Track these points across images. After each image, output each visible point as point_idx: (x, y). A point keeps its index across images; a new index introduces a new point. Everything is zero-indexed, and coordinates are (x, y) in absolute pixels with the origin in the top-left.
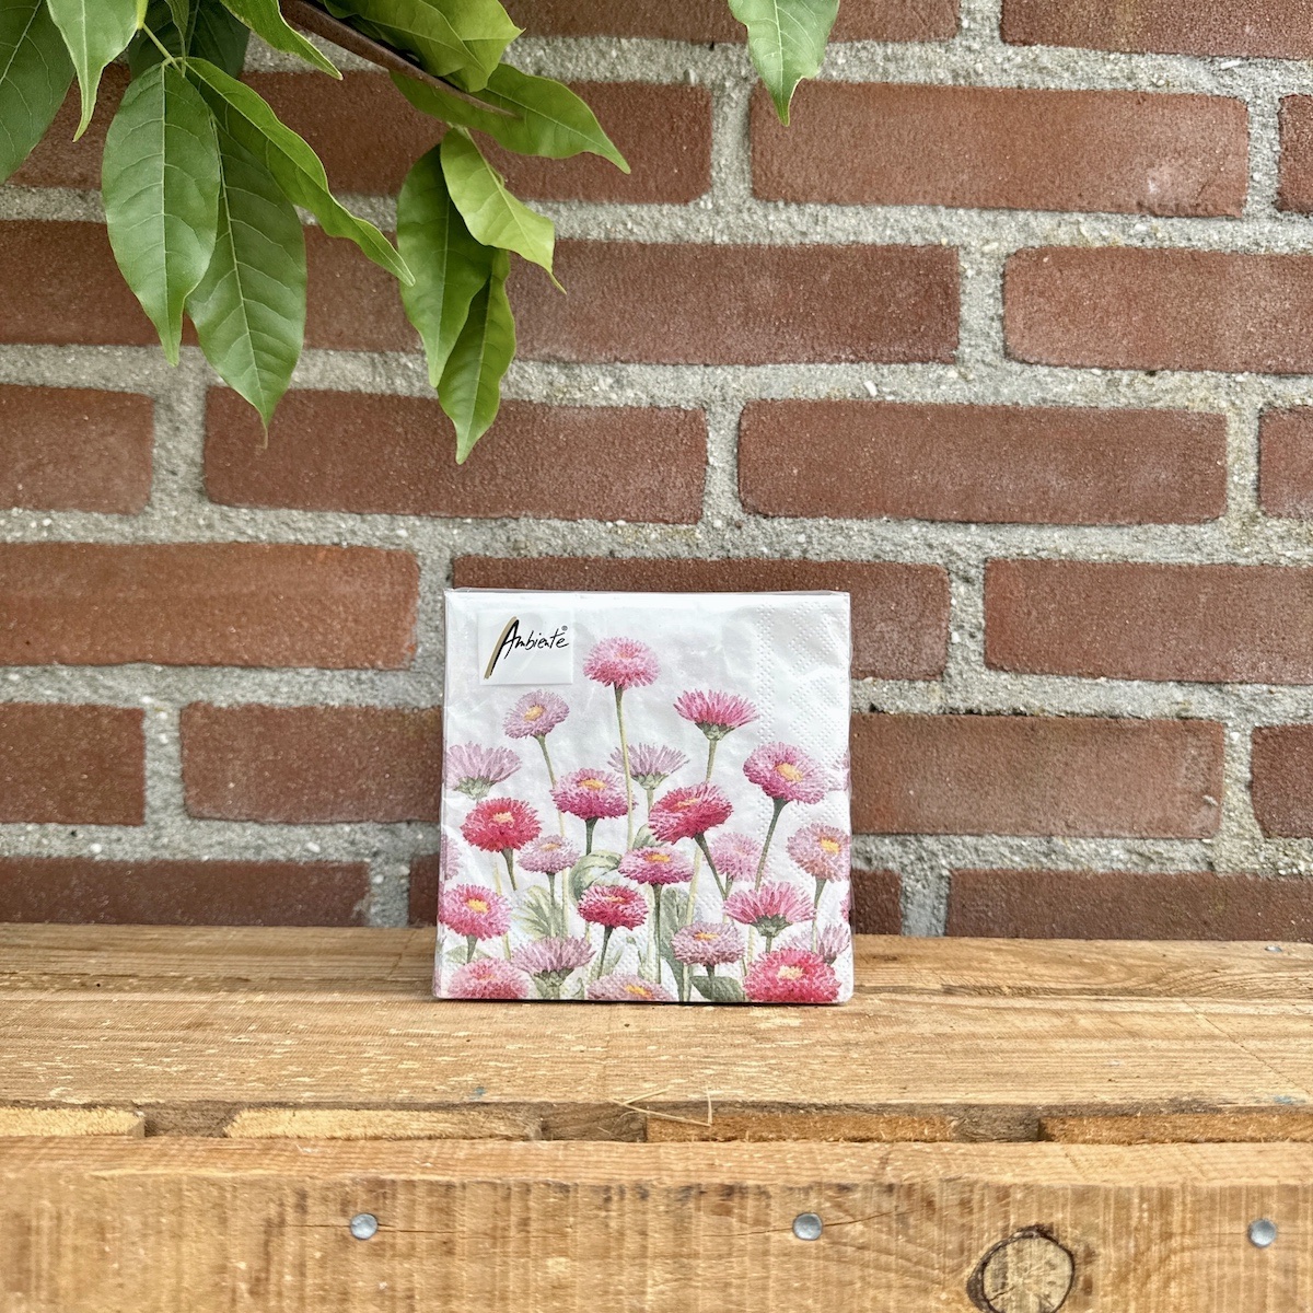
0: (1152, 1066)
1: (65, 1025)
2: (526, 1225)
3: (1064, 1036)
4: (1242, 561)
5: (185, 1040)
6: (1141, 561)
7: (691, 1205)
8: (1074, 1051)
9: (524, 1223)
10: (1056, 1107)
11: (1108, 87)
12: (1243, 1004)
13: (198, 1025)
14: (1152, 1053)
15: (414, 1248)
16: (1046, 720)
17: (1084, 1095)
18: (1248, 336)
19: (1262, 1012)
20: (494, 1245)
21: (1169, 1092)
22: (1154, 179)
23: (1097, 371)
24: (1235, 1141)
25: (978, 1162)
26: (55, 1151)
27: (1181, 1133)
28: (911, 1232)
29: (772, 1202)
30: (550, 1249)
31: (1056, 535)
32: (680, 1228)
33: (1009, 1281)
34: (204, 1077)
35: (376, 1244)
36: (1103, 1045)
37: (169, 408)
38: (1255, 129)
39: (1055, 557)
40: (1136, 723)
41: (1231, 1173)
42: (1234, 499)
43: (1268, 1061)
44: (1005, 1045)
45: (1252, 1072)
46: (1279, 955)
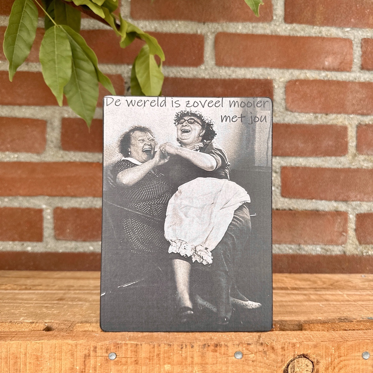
0: (333, 309)
1: (22, 299)
2: (159, 355)
3: (307, 301)
4: (352, 167)
5: (57, 304)
6: (324, 167)
7: (206, 349)
8: (310, 305)
9: (158, 355)
10: (307, 321)
11: (314, 35)
12: (357, 292)
13: (61, 299)
14: (332, 305)
15: (127, 362)
16: (298, 212)
17: (314, 317)
18: (353, 105)
19: (362, 294)
20: (150, 361)
21: (338, 316)
22: (327, 61)
23: (311, 114)
24: (357, 330)
25: (286, 336)
26: (23, 335)
27: (343, 328)
28: (268, 356)
29: (228, 348)
30: (166, 362)
31: (300, 160)
32: (203, 356)
33: (295, 370)
34: (64, 314)
35: (116, 361)
36: (318, 303)
37: (51, 124)
38: (355, 47)
39: (300, 166)
40: (323, 213)
41: (357, 339)
42: (349, 150)
43: (365, 307)
44: (291, 304)
45: (360, 311)
46: (365, 278)
